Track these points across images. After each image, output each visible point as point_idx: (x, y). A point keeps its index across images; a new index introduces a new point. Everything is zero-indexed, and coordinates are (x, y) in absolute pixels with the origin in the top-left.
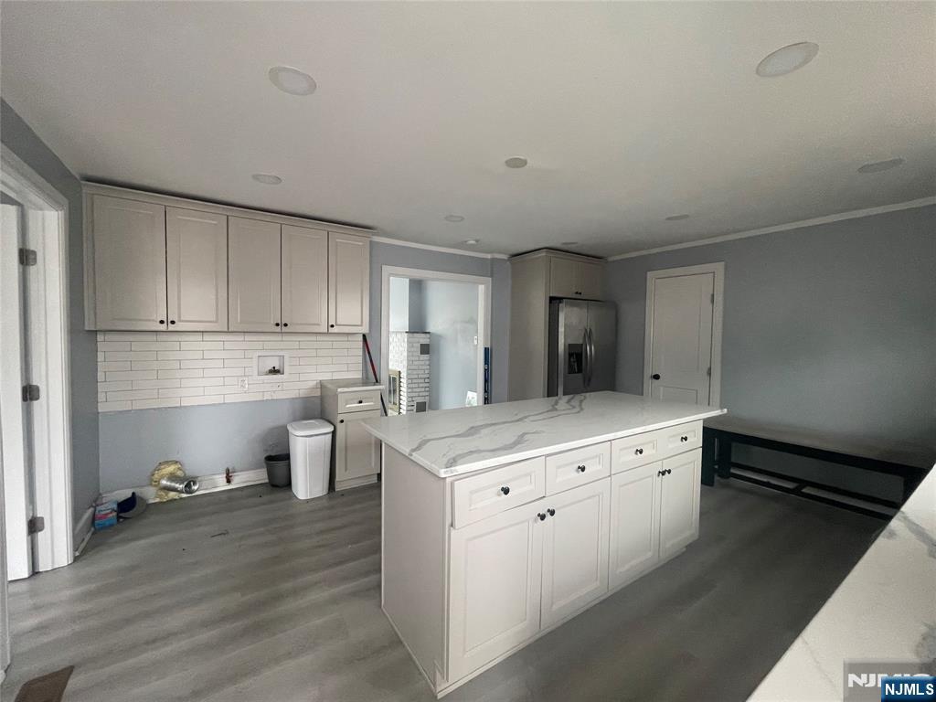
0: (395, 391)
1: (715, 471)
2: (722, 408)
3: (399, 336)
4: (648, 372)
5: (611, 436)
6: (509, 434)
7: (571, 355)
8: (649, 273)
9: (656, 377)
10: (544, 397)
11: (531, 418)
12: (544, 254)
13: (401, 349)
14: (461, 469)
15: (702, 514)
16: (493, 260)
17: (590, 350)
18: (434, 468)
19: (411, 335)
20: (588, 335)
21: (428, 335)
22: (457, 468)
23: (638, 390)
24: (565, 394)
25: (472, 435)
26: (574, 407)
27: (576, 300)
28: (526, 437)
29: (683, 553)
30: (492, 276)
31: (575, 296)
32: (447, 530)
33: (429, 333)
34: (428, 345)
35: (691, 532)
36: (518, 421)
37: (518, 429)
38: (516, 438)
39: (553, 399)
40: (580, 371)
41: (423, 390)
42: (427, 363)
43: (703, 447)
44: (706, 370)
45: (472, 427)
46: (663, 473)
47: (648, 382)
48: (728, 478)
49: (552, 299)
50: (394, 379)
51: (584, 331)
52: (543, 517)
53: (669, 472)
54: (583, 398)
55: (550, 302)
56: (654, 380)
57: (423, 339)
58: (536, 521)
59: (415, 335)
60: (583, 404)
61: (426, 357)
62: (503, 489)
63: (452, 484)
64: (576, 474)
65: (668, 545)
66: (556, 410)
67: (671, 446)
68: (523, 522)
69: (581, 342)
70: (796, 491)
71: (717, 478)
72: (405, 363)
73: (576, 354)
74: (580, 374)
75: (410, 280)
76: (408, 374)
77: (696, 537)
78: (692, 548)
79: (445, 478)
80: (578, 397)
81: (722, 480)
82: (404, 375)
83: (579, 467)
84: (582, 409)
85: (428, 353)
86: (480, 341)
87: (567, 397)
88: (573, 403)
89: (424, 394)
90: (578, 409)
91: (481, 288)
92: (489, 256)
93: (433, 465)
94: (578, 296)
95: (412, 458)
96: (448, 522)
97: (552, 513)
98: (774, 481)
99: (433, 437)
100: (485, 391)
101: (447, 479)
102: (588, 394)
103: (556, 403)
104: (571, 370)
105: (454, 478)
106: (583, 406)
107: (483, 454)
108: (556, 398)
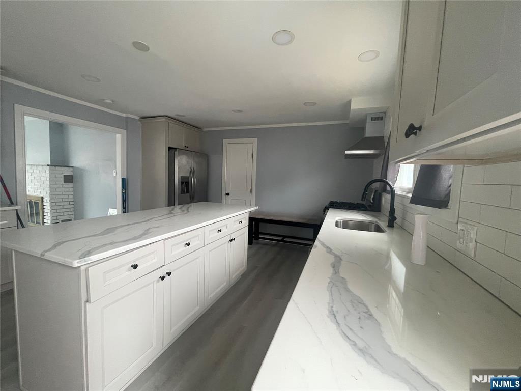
0: (37, 214)
1: (253, 237)
2: (256, 206)
3: (40, 168)
4: (224, 192)
5: (205, 224)
6: (139, 229)
7: (182, 183)
8: (224, 140)
9: (228, 194)
10: (165, 206)
11: (156, 219)
12: (164, 120)
13: (42, 179)
14: (94, 258)
15: (249, 258)
16: (127, 118)
17: (194, 180)
18: (67, 261)
19: (54, 168)
20: (192, 172)
21: (72, 169)
22: (91, 257)
23: (219, 201)
24: (178, 205)
25: (107, 233)
26: (184, 211)
27: (185, 150)
28: (150, 230)
29: (240, 279)
30: (126, 129)
31: (185, 148)
32: (83, 304)
33: (72, 167)
34: (72, 177)
35: (244, 268)
36: (145, 221)
37: (145, 226)
38: (144, 231)
39: (171, 207)
40: (188, 192)
41: (68, 210)
42: (72, 189)
43: (249, 225)
44: (249, 190)
45: (108, 229)
46: (231, 241)
47: (224, 197)
48: (258, 240)
49: (170, 148)
50: (36, 203)
51: (190, 169)
52: (163, 278)
53: (234, 239)
54: (189, 206)
55: (169, 150)
56: (227, 196)
57: (67, 172)
58: (158, 281)
59: (57, 168)
60: (190, 208)
61: (71, 185)
62: (132, 266)
63: (87, 270)
64: (184, 248)
65: (233, 277)
66: (172, 213)
67: (235, 226)
68: (148, 285)
69: (188, 175)
70: (282, 241)
71: (254, 241)
72: (48, 190)
73: (185, 182)
74: (188, 194)
75: (50, 122)
76: (51, 199)
77: (246, 269)
78: (244, 276)
79: (80, 267)
80: (187, 206)
81: (256, 241)
82: (47, 199)
83: (186, 244)
84: (188, 212)
85: (72, 182)
86: (118, 174)
87: (180, 206)
88: (183, 209)
89: (70, 213)
90: (186, 212)
91: (118, 136)
92: (124, 115)
93: (66, 259)
94: (187, 149)
95: (45, 257)
96: (84, 299)
97: (169, 274)
98: (274, 238)
99: (69, 239)
100: (123, 208)
101: (82, 268)
102: (192, 204)
103: (173, 209)
104: (182, 192)
105: (87, 266)
106: (189, 210)
107: (116, 244)
108: (173, 207)
